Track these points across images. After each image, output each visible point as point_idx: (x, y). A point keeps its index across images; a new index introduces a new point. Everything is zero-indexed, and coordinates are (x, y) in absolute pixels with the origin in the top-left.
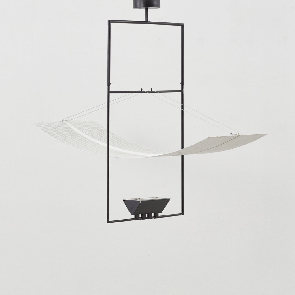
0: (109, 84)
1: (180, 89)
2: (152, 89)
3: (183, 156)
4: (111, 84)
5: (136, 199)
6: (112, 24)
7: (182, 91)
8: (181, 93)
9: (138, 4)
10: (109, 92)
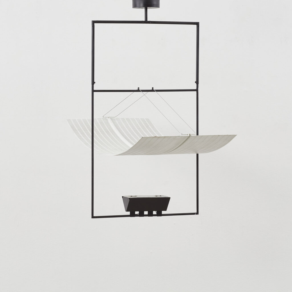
0: (93, 83)
1: (195, 88)
2: (153, 88)
3: (197, 155)
4: (95, 83)
5: (132, 196)
6: (96, 25)
7: (197, 90)
8: (196, 92)
9: (138, 3)
10: (93, 91)
